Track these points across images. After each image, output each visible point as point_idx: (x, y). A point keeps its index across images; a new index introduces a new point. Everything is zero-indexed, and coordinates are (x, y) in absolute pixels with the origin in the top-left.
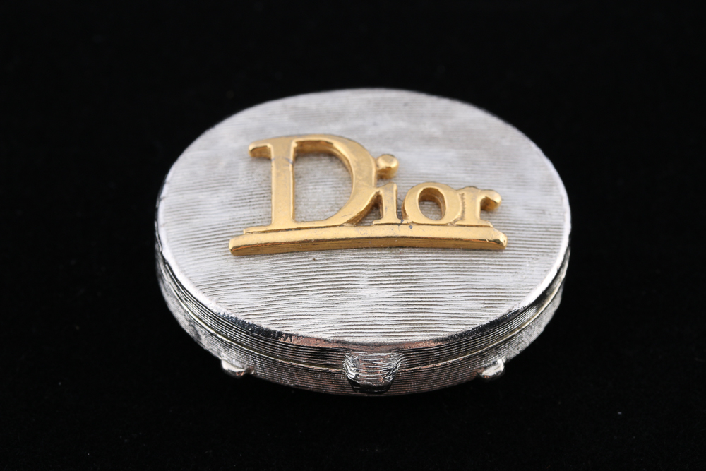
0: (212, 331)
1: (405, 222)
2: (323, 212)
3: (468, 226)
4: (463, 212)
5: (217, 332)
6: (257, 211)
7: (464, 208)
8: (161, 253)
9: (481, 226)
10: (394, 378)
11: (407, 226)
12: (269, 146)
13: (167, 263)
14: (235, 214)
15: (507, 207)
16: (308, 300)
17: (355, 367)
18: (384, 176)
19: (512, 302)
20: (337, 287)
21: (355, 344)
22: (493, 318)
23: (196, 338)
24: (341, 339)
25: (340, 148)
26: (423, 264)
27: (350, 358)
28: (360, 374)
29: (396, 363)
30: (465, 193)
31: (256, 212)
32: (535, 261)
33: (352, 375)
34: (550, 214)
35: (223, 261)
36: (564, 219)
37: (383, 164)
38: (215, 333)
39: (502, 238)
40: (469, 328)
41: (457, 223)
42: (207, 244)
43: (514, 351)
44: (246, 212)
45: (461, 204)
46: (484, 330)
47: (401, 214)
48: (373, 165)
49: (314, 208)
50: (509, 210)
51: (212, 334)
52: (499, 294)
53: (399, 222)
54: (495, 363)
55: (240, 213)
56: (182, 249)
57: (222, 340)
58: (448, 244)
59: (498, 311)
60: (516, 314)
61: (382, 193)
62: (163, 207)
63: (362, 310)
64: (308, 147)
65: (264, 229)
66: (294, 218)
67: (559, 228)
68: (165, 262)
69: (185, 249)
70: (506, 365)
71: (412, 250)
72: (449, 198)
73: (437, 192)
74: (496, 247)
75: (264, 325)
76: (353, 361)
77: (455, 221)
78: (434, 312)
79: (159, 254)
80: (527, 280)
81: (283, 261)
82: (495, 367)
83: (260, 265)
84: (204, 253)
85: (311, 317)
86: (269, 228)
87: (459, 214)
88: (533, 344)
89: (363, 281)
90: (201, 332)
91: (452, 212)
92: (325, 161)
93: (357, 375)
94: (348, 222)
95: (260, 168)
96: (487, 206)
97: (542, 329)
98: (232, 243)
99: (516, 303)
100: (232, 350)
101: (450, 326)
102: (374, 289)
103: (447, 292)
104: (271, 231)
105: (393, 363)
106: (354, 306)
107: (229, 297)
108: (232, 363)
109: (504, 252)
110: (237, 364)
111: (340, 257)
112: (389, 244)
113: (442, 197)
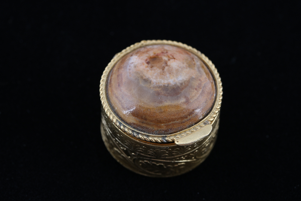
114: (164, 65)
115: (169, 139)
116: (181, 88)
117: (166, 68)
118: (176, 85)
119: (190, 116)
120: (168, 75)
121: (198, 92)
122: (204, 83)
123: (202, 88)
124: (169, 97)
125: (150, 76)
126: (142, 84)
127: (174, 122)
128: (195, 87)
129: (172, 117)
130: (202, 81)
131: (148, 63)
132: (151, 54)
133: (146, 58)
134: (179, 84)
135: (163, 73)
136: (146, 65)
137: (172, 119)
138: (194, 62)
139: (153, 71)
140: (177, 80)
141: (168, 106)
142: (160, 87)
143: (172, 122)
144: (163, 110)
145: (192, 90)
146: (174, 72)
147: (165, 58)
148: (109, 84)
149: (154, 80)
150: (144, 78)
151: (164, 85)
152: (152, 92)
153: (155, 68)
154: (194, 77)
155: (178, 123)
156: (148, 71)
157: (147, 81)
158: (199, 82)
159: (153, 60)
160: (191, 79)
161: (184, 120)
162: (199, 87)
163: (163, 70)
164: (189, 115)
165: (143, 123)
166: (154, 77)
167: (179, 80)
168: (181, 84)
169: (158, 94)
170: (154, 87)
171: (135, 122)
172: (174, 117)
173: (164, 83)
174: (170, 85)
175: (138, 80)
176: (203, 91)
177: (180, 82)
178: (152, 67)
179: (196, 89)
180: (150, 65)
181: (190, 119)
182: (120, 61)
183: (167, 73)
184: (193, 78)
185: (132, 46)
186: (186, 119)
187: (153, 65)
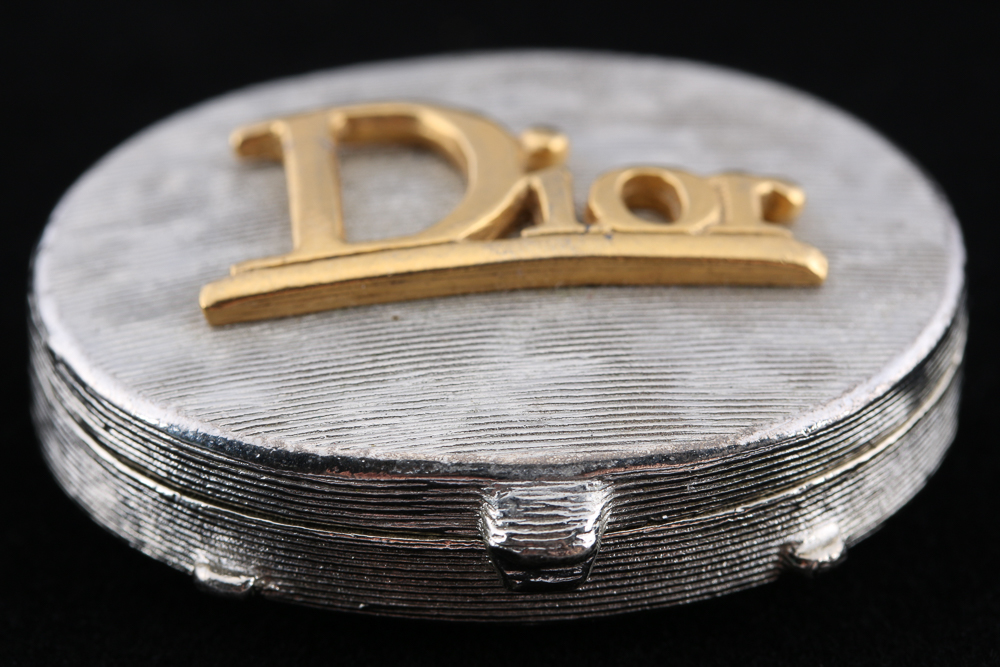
0: (171, 492)
1: (594, 229)
3: (738, 235)
5: (183, 492)
8: (45, 344)
9: (767, 235)
11: (601, 238)
13: (62, 361)
17: (505, 516)
20: (453, 364)
27: (494, 499)
28: (520, 532)
30: (724, 183)
33: (496, 536)
35: (188, 339)
37: (533, 141)
38: (178, 495)
39: (816, 264)
41: (712, 230)
45: (715, 200)
47: (584, 216)
51: (171, 499)
52: (821, 364)
53: (582, 230)
59: (822, 395)
63: (513, 401)
65: (278, 261)
66: (342, 237)
68: (56, 360)
72: (689, 191)
73: (660, 183)
75: (291, 445)
76: (501, 504)
77: (707, 227)
79: (40, 346)
85: (397, 420)
86: (290, 259)
87: (714, 215)
91: (697, 211)
93: (510, 535)
94: (466, 238)
96: (775, 210)
98: (207, 298)
100: (217, 532)
101: (715, 423)
102: (536, 363)
104: (293, 264)
108: (219, 567)
109: (822, 291)
110: (233, 566)
112: (561, 277)
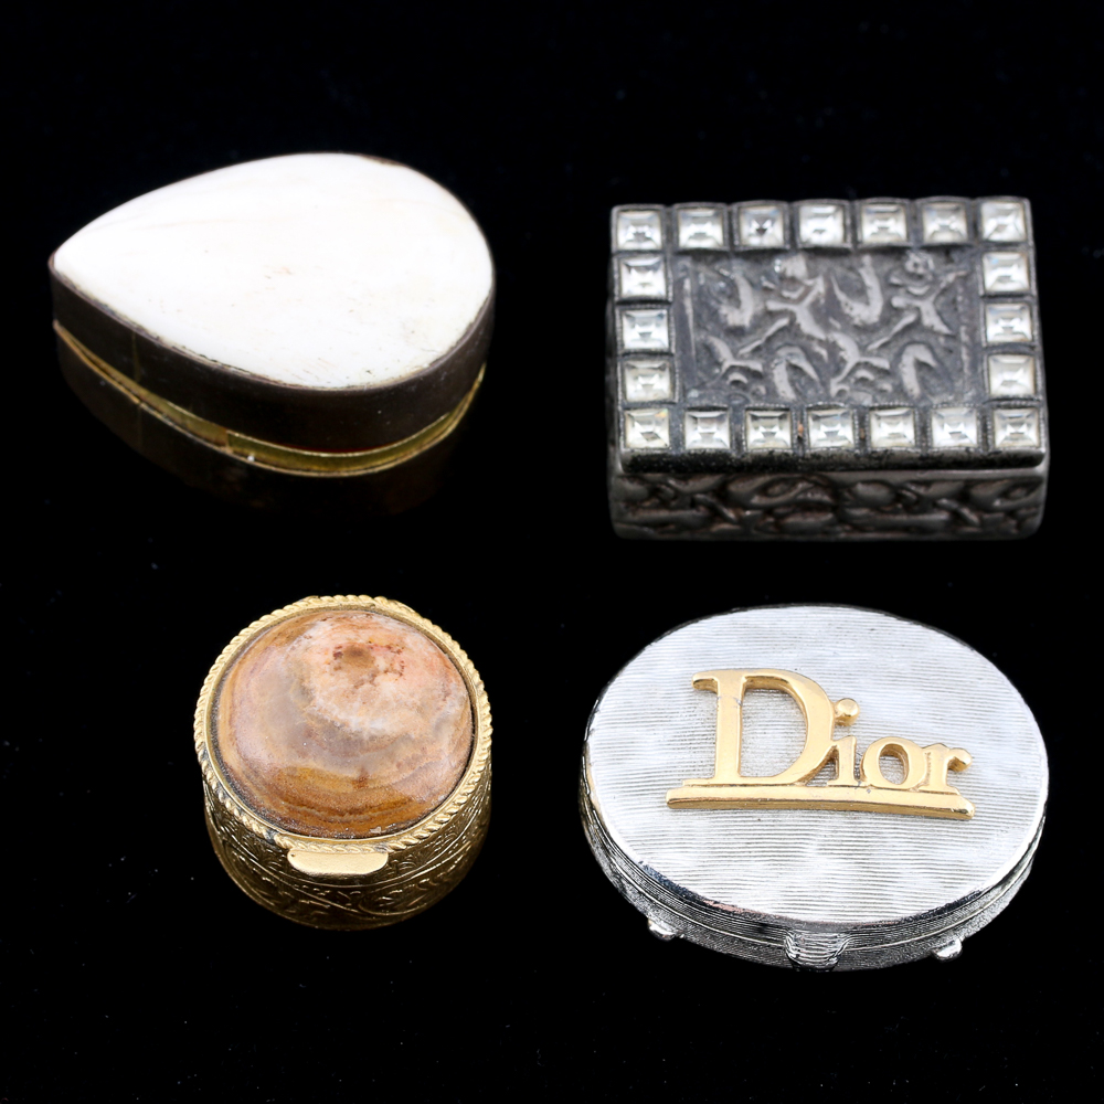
0: (641, 890)
1: (862, 784)
2: (772, 762)
3: (932, 792)
4: (928, 775)
5: (647, 892)
6: (698, 755)
7: (929, 771)
8: (589, 796)
9: (947, 793)
10: (839, 960)
11: (865, 790)
12: (716, 679)
13: (595, 809)
14: (673, 756)
15: (977, 767)
16: (750, 868)
17: (797, 945)
18: (842, 723)
19: (975, 882)
20: (783, 855)
21: (799, 922)
22: (952, 901)
23: (620, 889)
24: (784, 915)
25: (796, 686)
26: (880, 833)
27: (793, 936)
28: (802, 955)
29: (843, 943)
30: (932, 752)
31: (699, 757)
32: (1004, 835)
33: (792, 955)
34: (1026, 778)
35: (658, 814)
36: (1041, 785)
37: (842, 710)
38: (644, 892)
39: (969, 808)
40: (925, 910)
41: (921, 788)
42: (641, 793)
43: (972, 930)
44: (686, 756)
45: (926, 766)
46: (940, 913)
47: (859, 774)
48: (831, 712)
49: (763, 757)
50: (980, 771)
51: (641, 893)
52: (961, 871)
53: (857, 784)
54: (951, 943)
55: (679, 756)
56: (613, 795)
57: (651, 901)
58: (909, 811)
59: (958, 892)
60: (977, 896)
61: (838, 748)
62: (593, 741)
63: (809, 883)
64: (760, 683)
65: (706, 782)
66: (739, 771)
67: (1034, 794)
68: (593, 808)
69: (616, 795)
70: (963, 943)
71: (869, 816)
72: (914, 756)
73: (900, 749)
74: (961, 815)
76: (796, 940)
77: (918, 786)
78: (889, 890)
79: (586, 799)
80: (993, 857)
81: (724, 818)
82: (951, 947)
83: (698, 822)
84: (638, 802)
85: (752, 887)
86: (712, 782)
87: (923, 778)
88: (995, 920)
89: (811, 849)
90: (629, 889)
91: (915, 774)
92: (777, 698)
93: (798, 956)
94: (799, 781)
95: (704, 702)
96: (955, 766)
97: (1007, 904)
98: (670, 795)
99: (980, 883)
100: (661, 912)
101: (904, 907)
102: (823, 859)
103: (904, 866)
104: (713, 785)
105: (840, 945)
106: (800, 877)
107: (663, 857)
108: (661, 926)
109: (970, 822)
110: (666, 927)
111: (788, 818)
112: (843, 808)
113: (906, 755)
114: (365, 677)
115: (282, 840)
116: (366, 746)
117: (367, 686)
118: (357, 734)
119: (352, 816)
120: (357, 704)
121: (400, 772)
122: (430, 760)
123: (417, 767)
124: (326, 752)
125: (318, 686)
126: (292, 695)
127: (309, 810)
128: (400, 760)
129: (310, 798)
130: (429, 753)
131: (337, 655)
132: (362, 639)
133: (342, 642)
134: (365, 736)
135: (348, 695)
136: (331, 657)
137: (309, 802)
138: (441, 703)
139: (333, 679)
140: (367, 725)
141: (313, 771)
142: (322, 721)
143: (304, 808)
144: (297, 774)
145: (389, 764)
146: (377, 704)
147: (381, 663)
148: (242, 655)
149: (319, 700)
150: (306, 684)
151: (333, 722)
152: (299, 722)
153: (342, 674)
154: (413, 737)
155: (318, 817)
156: (324, 672)
157: (306, 693)
158: (419, 753)
159: (354, 655)
160: (404, 738)
161: (333, 818)
162: (409, 764)
163: (356, 687)
164: (351, 813)
165: (248, 777)
166: (325, 693)
167: (373, 726)
168: (372, 738)
169: (309, 734)
170: (309, 715)
171: (235, 767)
172: (313, 800)
173: (336, 717)
174: (345, 728)
175: (292, 682)
176: (413, 776)
177: (373, 732)
178: (338, 668)
179: (399, 765)
180: (336, 662)
181: (348, 822)
182: (297, 618)
183: (359, 699)
184: (409, 738)
185: (350, 597)
186: (338, 818)
187: (343, 665)
